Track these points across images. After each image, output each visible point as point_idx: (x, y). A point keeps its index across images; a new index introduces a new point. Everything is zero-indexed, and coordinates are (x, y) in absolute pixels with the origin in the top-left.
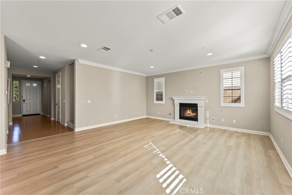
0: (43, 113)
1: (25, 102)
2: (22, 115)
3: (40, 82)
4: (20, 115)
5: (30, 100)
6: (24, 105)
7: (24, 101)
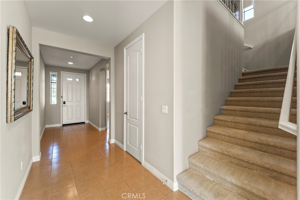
0: (89, 120)
1: (65, 105)
2: (62, 125)
3: (86, 75)
4: (59, 125)
5: (72, 101)
6: (65, 110)
7: (64, 103)
